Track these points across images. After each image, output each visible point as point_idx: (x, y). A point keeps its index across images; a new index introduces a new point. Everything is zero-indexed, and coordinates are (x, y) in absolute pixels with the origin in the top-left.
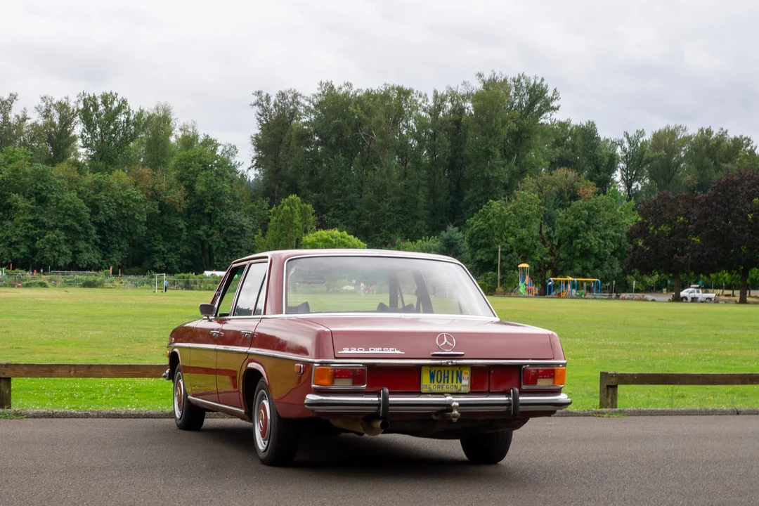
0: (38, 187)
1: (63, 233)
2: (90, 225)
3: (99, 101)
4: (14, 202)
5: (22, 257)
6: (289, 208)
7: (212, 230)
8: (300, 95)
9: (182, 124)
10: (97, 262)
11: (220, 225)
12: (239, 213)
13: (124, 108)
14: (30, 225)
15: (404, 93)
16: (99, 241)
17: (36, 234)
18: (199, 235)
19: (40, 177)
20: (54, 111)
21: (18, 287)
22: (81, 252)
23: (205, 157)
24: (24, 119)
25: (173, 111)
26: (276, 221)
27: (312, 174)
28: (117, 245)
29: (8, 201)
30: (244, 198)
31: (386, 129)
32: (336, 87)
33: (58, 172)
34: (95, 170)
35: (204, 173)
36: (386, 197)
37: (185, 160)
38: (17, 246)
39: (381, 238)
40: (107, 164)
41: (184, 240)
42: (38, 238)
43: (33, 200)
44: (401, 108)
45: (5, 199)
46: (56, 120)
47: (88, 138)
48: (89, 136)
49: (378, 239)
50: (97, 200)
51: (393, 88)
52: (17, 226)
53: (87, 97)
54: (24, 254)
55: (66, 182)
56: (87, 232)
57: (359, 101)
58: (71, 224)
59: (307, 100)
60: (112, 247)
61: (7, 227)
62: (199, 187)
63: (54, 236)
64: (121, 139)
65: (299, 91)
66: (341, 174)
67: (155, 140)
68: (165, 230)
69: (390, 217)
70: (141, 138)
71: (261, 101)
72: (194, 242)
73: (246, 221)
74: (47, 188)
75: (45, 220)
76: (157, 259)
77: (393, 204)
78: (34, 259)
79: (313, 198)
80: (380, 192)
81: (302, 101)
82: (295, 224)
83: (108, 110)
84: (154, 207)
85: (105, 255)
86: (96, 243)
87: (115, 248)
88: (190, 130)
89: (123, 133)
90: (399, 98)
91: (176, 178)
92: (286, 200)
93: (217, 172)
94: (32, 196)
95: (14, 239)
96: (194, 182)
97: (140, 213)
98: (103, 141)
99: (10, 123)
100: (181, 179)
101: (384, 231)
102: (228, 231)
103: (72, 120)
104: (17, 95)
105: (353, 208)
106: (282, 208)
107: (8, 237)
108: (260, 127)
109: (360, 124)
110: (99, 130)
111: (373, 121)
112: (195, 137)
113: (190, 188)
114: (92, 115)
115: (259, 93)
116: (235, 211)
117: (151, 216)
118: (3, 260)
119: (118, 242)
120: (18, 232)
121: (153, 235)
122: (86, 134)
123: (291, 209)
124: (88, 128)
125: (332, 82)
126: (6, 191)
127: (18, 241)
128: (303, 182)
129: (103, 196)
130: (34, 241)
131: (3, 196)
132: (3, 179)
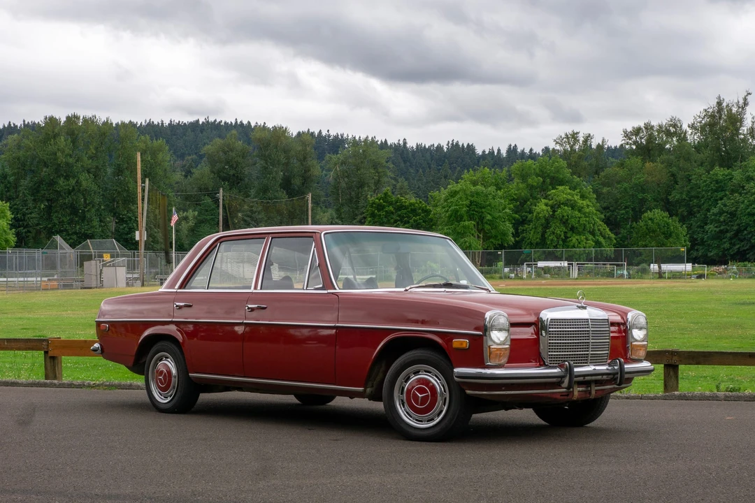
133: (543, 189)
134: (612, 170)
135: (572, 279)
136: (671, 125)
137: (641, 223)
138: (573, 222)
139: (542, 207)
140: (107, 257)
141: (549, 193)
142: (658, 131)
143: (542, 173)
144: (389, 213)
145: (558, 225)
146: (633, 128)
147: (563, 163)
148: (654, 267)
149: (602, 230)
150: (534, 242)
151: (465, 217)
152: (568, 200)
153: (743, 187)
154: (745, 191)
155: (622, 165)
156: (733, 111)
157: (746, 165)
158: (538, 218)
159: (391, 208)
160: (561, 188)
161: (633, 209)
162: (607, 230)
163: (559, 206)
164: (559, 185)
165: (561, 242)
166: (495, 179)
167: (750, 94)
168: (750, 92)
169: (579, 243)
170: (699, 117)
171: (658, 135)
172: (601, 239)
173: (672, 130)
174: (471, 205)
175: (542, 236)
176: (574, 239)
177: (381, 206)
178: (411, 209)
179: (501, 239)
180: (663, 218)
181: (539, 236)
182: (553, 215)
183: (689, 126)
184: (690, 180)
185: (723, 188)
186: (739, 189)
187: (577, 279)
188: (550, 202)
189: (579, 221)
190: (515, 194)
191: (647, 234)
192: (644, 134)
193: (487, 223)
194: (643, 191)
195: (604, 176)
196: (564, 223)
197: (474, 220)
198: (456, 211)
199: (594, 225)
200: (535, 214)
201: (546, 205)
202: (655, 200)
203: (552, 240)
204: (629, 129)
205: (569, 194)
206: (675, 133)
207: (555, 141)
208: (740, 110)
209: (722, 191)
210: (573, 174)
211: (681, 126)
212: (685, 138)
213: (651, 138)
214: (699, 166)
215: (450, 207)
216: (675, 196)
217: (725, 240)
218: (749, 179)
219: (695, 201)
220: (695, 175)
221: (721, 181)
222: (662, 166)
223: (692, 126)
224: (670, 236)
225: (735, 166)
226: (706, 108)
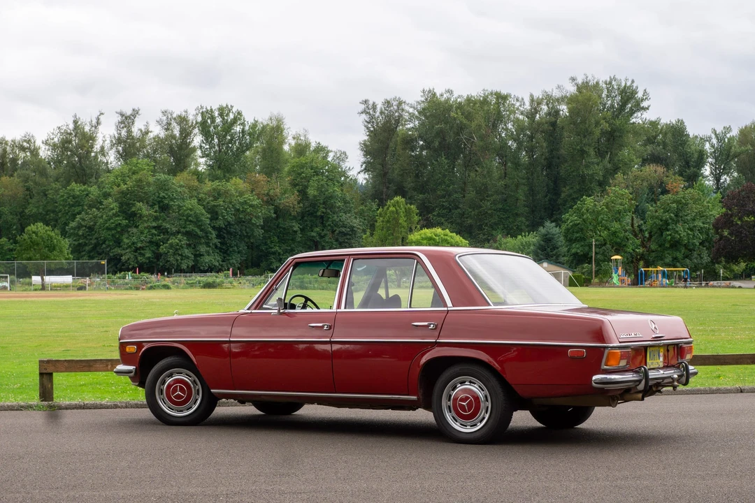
0: (161, 196)
1: (185, 238)
2: (210, 229)
3: (216, 114)
4: (138, 210)
5: (147, 261)
6: (394, 209)
7: (325, 232)
8: (405, 102)
9: (294, 133)
10: (217, 264)
11: (332, 227)
12: (350, 215)
13: (240, 119)
14: (154, 231)
15: (501, 98)
16: (219, 245)
17: (159, 239)
18: (313, 237)
19: (163, 186)
20: (174, 124)
21: (143, 289)
22: (203, 255)
23: (316, 163)
24: (147, 132)
25: (286, 121)
26: (383, 221)
27: (417, 176)
28: (236, 248)
29: (133, 210)
30: (354, 201)
31: (486, 132)
32: (438, 95)
33: (179, 181)
34: (214, 178)
35: (315, 178)
36: (487, 196)
37: (297, 166)
38: (142, 252)
39: (484, 235)
40: (224, 172)
41: (299, 242)
42: (162, 243)
43: (156, 207)
44: (499, 112)
45: (131, 208)
46: (177, 132)
47: (207, 149)
48: (208, 147)
49: (481, 236)
50: (217, 206)
51: (492, 93)
52: (142, 233)
53: (204, 110)
54: (149, 258)
55: (186, 191)
56: (207, 237)
57: (460, 106)
58: (193, 230)
59: (411, 107)
60: (231, 249)
61: (133, 233)
62: (312, 192)
63: (177, 241)
64: (238, 149)
65: (403, 99)
66: (444, 176)
67: (269, 148)
68: (280, 232)
69: (491, 215)
70: (256, 147)
71: (368, 108)
72: (308, 243)
73: (356, 222)
74: (169, 196)
75: (168, 226)
76: (274, 260)
77: (494, 203)
78: (158, 263)
79: (419, 199)
80: (482, 191)
81: (407, 108)
82: (400, 224)
83: (224, 122)
84: (269, 211)
85: (225, 257)
86: (216, 247)
87: (234, 251)
88: (302, 138)
89: (240, 143)
90: (498, 103)
91: (290, 183)
92: (392, 201)
93: (327, 176)
94: (155, 204)
95: (139, 245)
96: (306, 187)
97: (256, 217)
98: (220, 151)
99: (133, 137)
100: (294, 185)
101: (486, 228)
102: (340, 232)
103: (191, 132)
104: (139, 110)
105: (457, 208)
106: (388, 209)
107: (133, 243)
108: (368, 133)
109: (461, 128)
110: (216, 140)
111: (473, 125)
112: (307, 145)
113: (303, 193)
114: (210, 127)
115: (366, 102)
116: (345, 213)
117: (267, 220)
118: (130, 264)
119: (237, 245)
120: (142, 238)
121: (270, 238)
122: (204, 145)
123: (397, 210)
124: (207, 140)
125: (434, 89)
126: (131, 200)
127: (143, 247)
128: (409, 183)
129: (221, 203)
130: (158, 246)
131: (128, 204)
132: (127, 189)
136: (25, 141)
137: (25, 236)
142: (12, 146)
148: (36, 279)
153: (101, 203)
154: (103, 207)
156: (85, 130)
157: (101, 182)
167: (102, 114)
168: (102, 112)
170: (53, 134)
171: (12, 150)
173: (25, 144)
180: (46, 231)
183: (43, 143)
184: (46, 195)
185: (80, 203)
186: (97, 204)
191: (31, 247)
206: (29, 148)
208: (93, 128)
209: (79, 206)
211: (34, 142)
212: (37, 154)
213: (4, 153)
214: (55, 181)
216: (31, 210)
217: (84, 253)
218: (106, 195)
219: (52, 215)
220: (51, 189)
221: (78, 196)
222: (19, 180)
223: (46, 143)
224: (54, 249)
225: (91, 183)
226: (60, 126)
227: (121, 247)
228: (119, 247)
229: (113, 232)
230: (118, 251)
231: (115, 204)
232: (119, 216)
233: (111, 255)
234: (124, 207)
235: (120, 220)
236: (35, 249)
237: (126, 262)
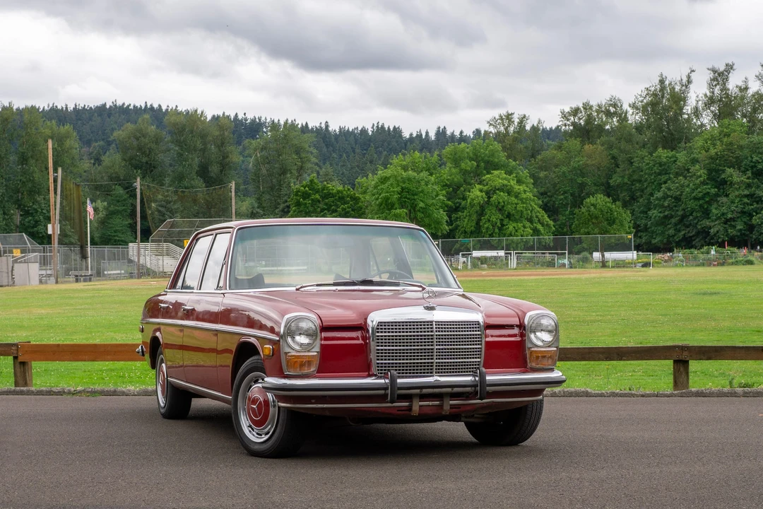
0: (754, 160)
4: (729, 177)
5: (739, 234)
14: (746, 200)
17: (752, 209)
19: (756, 149)
24: (746, 89)
29: (723, 176)
38: (733, 223)
42: (754, 214)
43: (749, 173)
45: (720, 174)
52: (733, 202)
54: (740, 230)
61: (722, 203)
78: (751, 235)
94: (748, 170)
95: (729, 216)
99: (728, 94)
104: (734, 64)
107: (723, 214)
118: (719, 238)
120: (733, 208)
126: (720, 166)
127: (734, 218)
130: (751, 216)
131: (717, 171)
132: (716, 154)
133: (477, 174)
134: (550, 153)
135: (511, 269)
136: (611, 105)
137: (583, 210)
138: (509, 208)
139: (476, 193)
140: (17, 253)
141: (484, 178)
142: (597, 111)
143: (476, 157)
144: (315, 202)
145: (494, 212)
146: (571, 108)
147: (498, 146)
148: (597, 255)
149: (540, 217)
150: (468, 230)
151: (397, 206)
152: (503, 185)
153: (688, 170)
154: (690, 174)
155: (560, 148)
156: (676, 90)
157: (690, 147)
158: (472, 205)
159: (317, 196)
160: (496, 172)
161: (572, 195)
162: (546, 216)
163: (494, 192)
164: (495, 170)
165: (497, 230)
166: (426, 164)
167: (693, 71)
168: (694, 69)
169: (516, 231)
170: (641, 95)
171: (598, 115)
172: (539, 227)
173: (612, 110)
174: (402, 192)
175: (477, 224)
176: (511, 227)
177: (306, 194)
178: (339, 197)
179: (435, 227)
180: (606, 203)
181: (474, 224)
182: (489, 201)
183: (630, 106)
184: (632, 163)
185: (667, 170)
186: (684, 172)
187: (515, 269)
188: (485, 188)
189: (516, 208)
190: (447, 180)
191: (589, 221)
192: (582, 114)
193: (419, 211)
194: (583, 175)
195: (541, 160)
196: (500, 210)
197: (407, 208)
198: (387, 199)
199: (531, 212)
200: (469, 201)
201: (481, 191)
202: (595, 185)
203: (487, 228)
204: (567, 109)
205: (505, 179)
206: (615, 113)
207: (488, 122)
208: (684, 88)
209: (666, 174)
210: (508, 157)
211: (621, 106)
212: (626, 119)
213: (590, 119)
214: (641, 147)
215: (380, 195)
217: (669, 226)
218: (694, 161)
219: (637, 185)
220: (637, 157)
221: (665, 164)
222: (602, 148)
223: (633, 106)
224: (614, 222)
225: (680, 148)
226: (648, 86)
227: (710, 218)
228: (708, 218)
229: (701, 202)
230: (707, 223)
231: (702, 171)
232: (707, 184)
233: (699, 227)
234: (714, 173)
235: (709, 189)
236: (593, 223)
237: (715, 235)
